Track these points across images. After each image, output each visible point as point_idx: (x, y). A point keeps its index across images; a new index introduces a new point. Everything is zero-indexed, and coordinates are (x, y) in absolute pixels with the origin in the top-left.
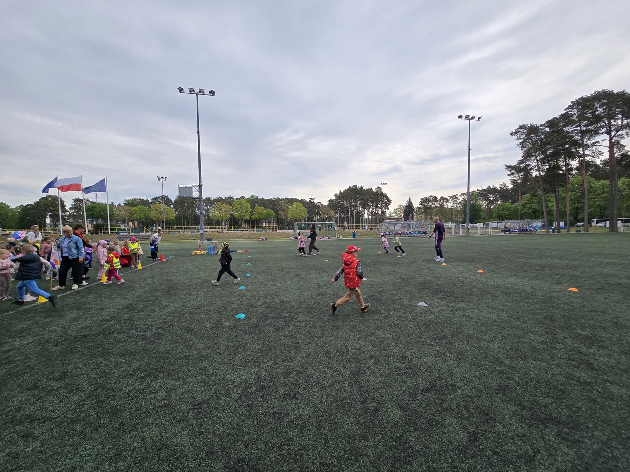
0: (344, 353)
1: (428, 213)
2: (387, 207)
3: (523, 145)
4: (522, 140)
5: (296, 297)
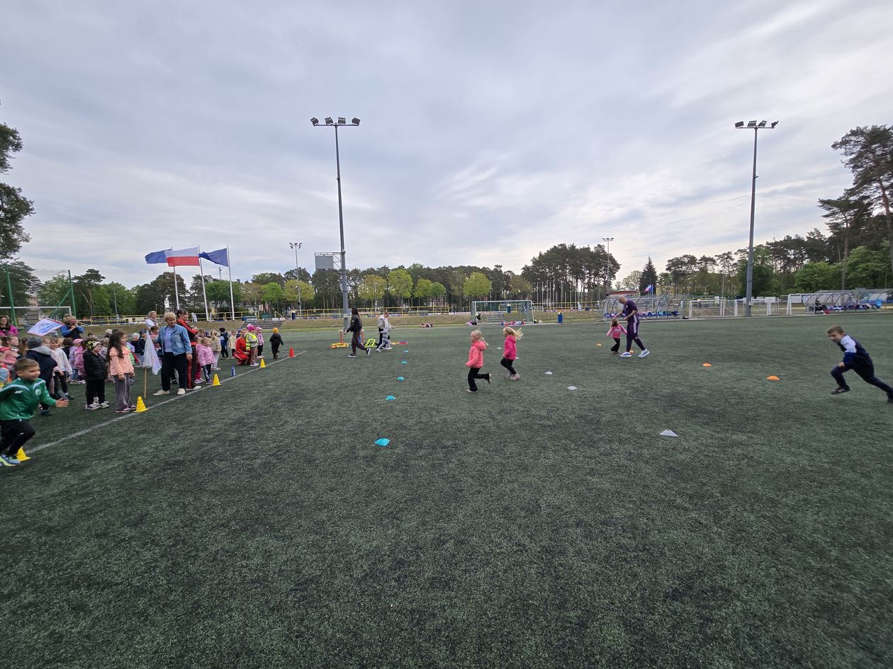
0: (532, 513)
1: (680, 283)
2: (612, 275)
3: (855, 163)
4: (854, 156)
5: (465, 415)
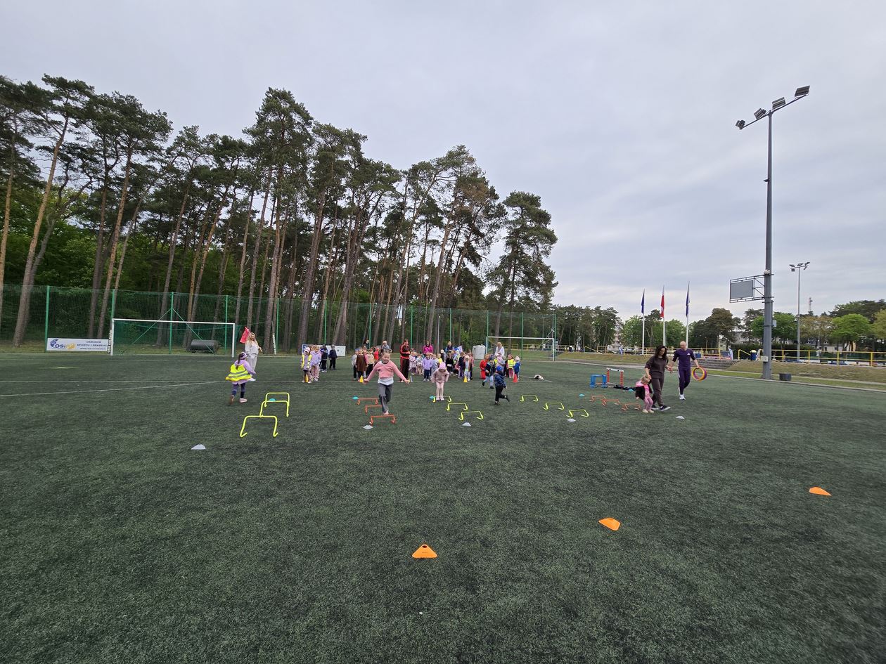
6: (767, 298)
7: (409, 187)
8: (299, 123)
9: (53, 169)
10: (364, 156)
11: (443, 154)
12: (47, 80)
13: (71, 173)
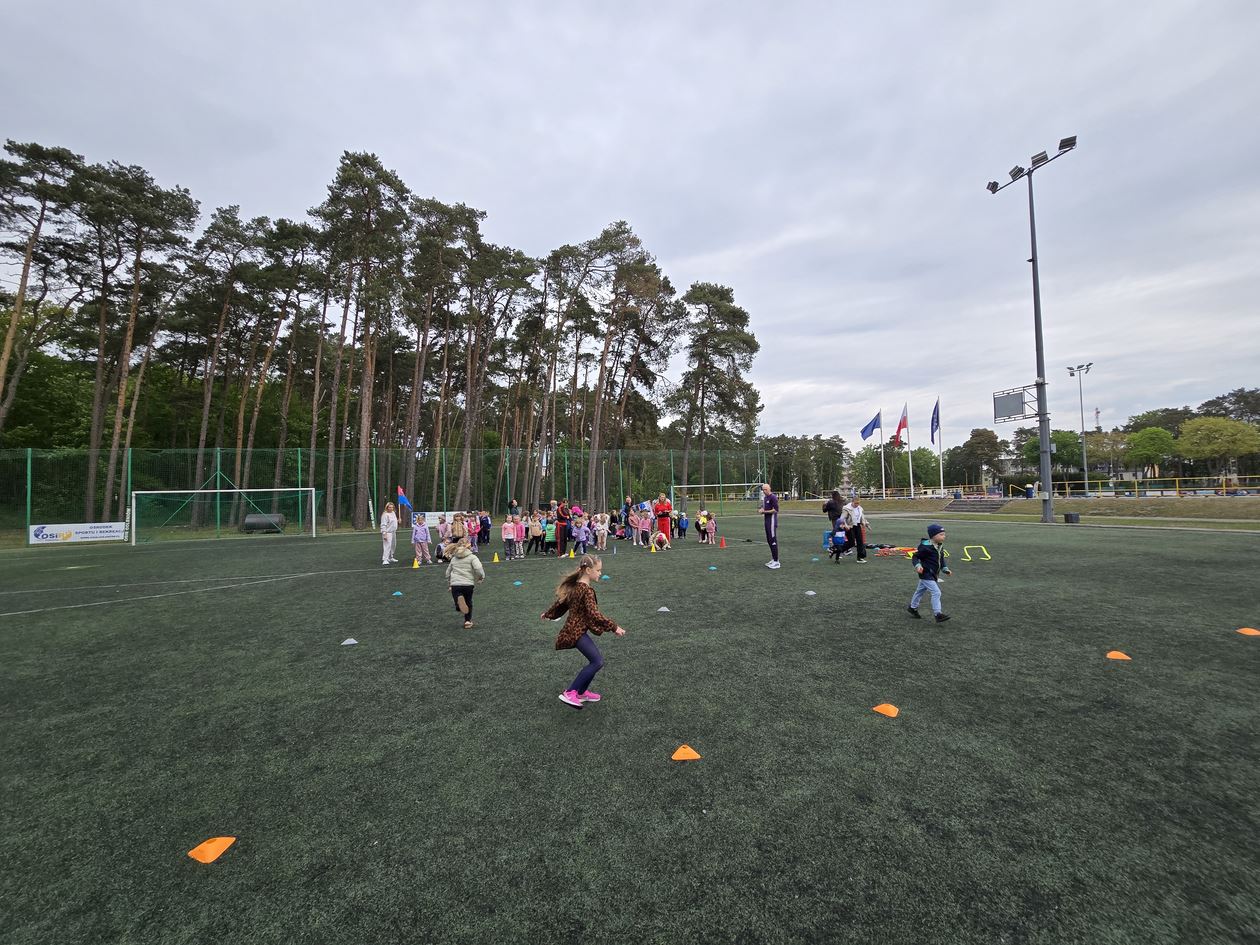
6: (1042, 414)
7: (550, 281)
8: (390, 199)
9: (25, 277)
10: (483, 240)
11: (597, 235)
12: (12, 148)
13: (50, 280)
